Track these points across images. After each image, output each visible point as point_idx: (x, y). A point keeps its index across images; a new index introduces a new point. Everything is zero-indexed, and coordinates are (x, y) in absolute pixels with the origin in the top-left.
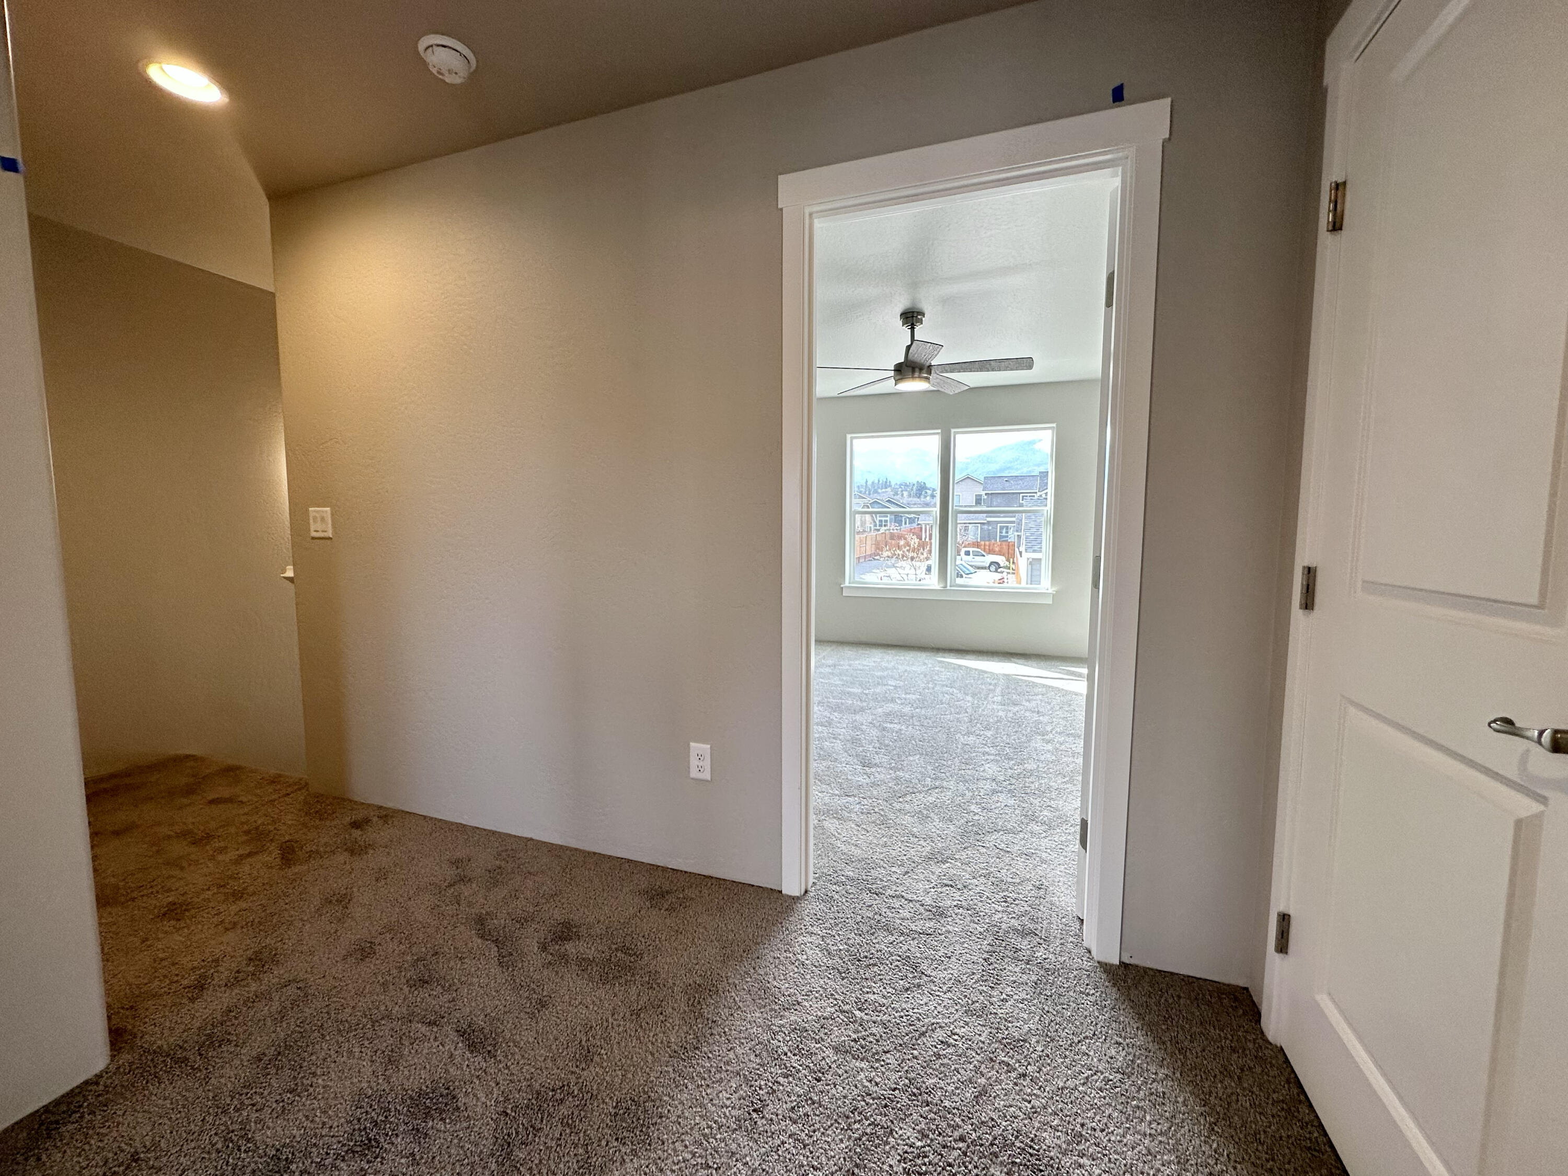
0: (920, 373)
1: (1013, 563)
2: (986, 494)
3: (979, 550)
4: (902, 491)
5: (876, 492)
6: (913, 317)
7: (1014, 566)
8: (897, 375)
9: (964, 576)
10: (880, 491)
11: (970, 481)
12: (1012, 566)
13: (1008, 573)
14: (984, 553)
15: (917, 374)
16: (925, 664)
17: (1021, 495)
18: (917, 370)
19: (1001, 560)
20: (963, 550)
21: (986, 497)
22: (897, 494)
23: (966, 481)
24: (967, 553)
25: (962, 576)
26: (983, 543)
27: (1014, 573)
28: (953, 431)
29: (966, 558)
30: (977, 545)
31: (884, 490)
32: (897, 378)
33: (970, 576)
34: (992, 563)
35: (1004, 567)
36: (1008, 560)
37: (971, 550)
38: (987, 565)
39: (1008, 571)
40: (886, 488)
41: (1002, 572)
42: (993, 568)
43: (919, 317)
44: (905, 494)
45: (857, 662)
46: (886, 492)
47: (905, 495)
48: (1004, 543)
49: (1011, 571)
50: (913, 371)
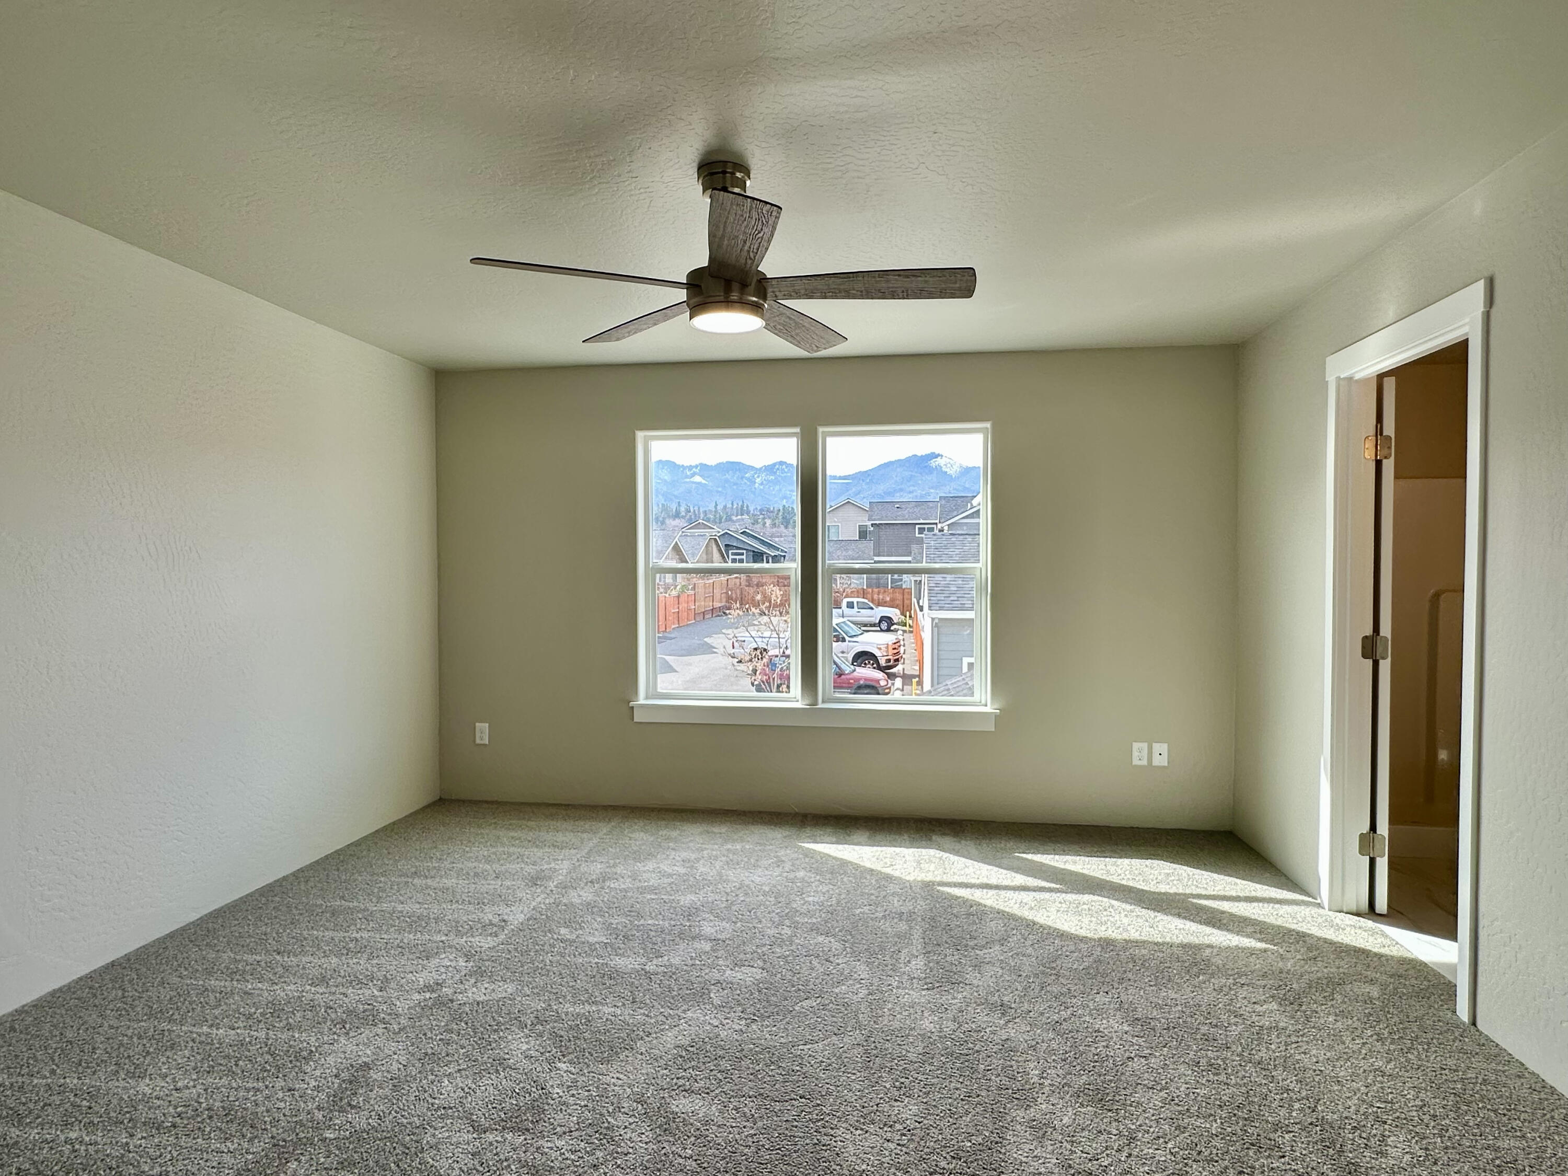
0: (742, 294)
1: (910, 617)
2: (872, 525)
3: (866, 601)
4: (764, 519)
5: (729, 519)
6: (724, 172)
7: (911, 622)
8: (695, 295)
9: (847, 638)
10: (734, 518)
11: (850, 506)
12: (909, 622)
13: (904, 631)
14: (872, 605)
15: (735, 296)
16: (779, 862)
17: (917, 526)
18: (736, 286)
19: (894, 613)
20: (845, 601)
21: (872, 529)
22: (758, 523)
23: (846, 506)
24: (850, 605)
25: (844, 640)
26: (870, 590)
27: (911, 632)
28: (821, 430)
29: (848, 611)
30: (864, 594)
31: (739, 517)
32: (695, 301)
33: (855, 639)
34: (883, 619)
35: (898, 624)
36: (903, 614)
37: (855, 600)
38: (877, 622)
39: (904, 628)
40: (742, 515)
41: (896, 630)
42: (884, 626)
43: (738, 175)
44: (768, 522)
45: (650, 865)
46: (743, 520)
47: (767, 525)
48: (897, 590)
49: (907, 628)
50: (728, 289)
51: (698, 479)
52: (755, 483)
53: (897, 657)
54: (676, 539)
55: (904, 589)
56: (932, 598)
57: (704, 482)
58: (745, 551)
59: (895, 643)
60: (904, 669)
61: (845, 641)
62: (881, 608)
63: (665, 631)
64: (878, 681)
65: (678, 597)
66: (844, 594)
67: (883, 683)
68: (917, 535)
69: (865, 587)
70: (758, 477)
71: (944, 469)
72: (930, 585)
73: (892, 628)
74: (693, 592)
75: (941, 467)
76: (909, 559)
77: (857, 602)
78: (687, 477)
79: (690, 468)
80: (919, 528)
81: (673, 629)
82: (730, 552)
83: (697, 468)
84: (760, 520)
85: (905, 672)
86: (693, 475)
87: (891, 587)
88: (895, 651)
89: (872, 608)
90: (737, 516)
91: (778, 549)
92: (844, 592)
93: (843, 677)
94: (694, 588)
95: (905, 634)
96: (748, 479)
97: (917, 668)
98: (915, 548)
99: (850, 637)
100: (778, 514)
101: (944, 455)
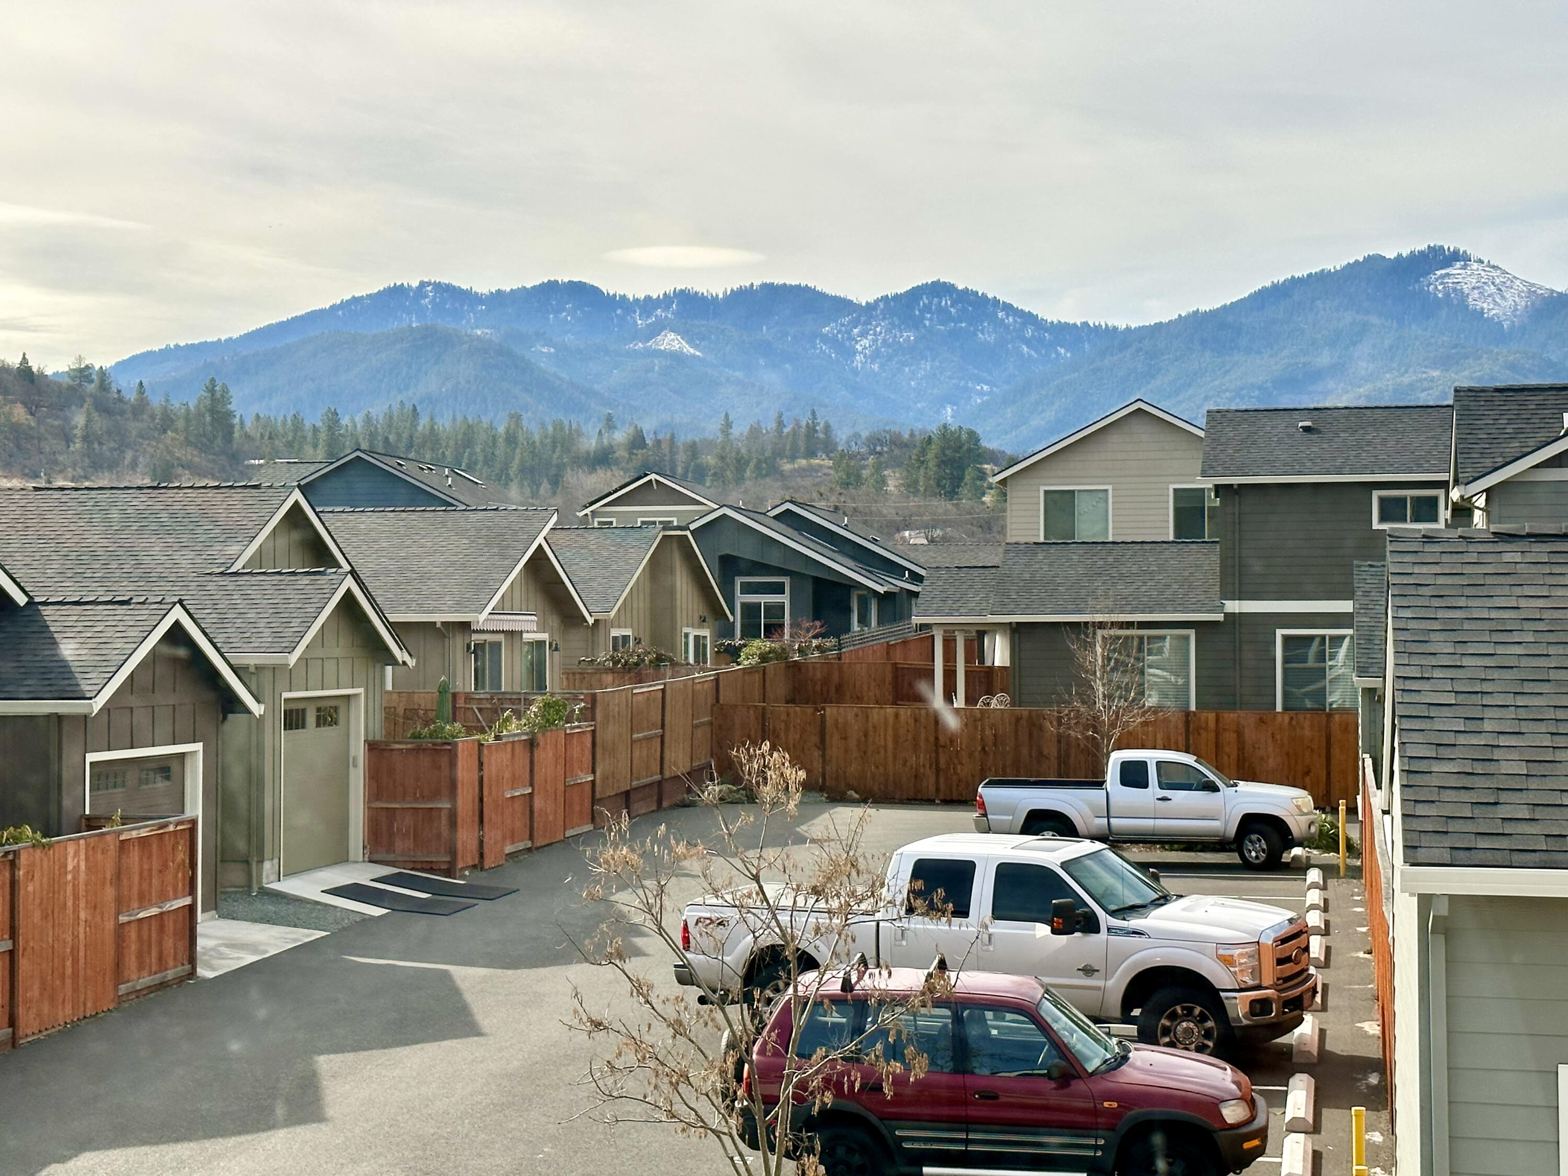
2: (1221, 489)
3: (1192, 758)
9: (1105, 921)
11: (1149, 427)
12: (1344, 834)
13: (1326, 878)
14: (1213, 775)
17: (1376, 495)
19: (1292, 804)
20: (1117, 757)
21: (1221, 502)
24: (1134, 776)
25: (1090, 925)
26: (1208, 719)
29: (1124, 796)
33: (1135, 923)
34: (1252, 824)
35: (1306, 843)
36: (1325, 803)
37: (1151, 756)
38: (1232, 834)
39: (1330, 857)
40: (811, 454)
42: (1255, 851)
51: (671, 341)
52: (855, 352)
53: (1296, 992)
54: (540, 540)
55: (1329, 716)
56: (1421, 810)
57: (688, 349)
58: (786, 580)
59: (1284, 941)
60: (1322, 1032)
61: (1097, 930)
62: (1244, 787)
63: (479, 866)
64: (1212, 1105)
65: (531, 744)
66: (1117, 732)
67: (1232, 1113)
68: (1376, 526)
69: (1193, 708)
70: (863, 334)
71: (1475, 301)
72: (1412, 751)
73: (1286, 857)
74: (586, 726)
75: (1463, 297)
76: (1345, 606)
77: (1159, 764)
78: (636, 335)
79: (648, 305)
80: (1382, 500)
81: (511, 855)
82: (739, 581)
83: (667, 308)
84: (865, 473)
85: (1329, 1047)
86: (655, 331)
87: (1285, 708)
88: (1290, 969)
89: (1213, 788)
90: (793, 458)
91: (895, 569)
92: (1113, 725)
93: (1079, 1086)
94: (589, 713)
95: (1332, 883)
96: (831, 341)
97: (1372, 1028)
98: (1363, 576)
99: (1113, 913)
100: (923, 452)
101: (1474, 253)
